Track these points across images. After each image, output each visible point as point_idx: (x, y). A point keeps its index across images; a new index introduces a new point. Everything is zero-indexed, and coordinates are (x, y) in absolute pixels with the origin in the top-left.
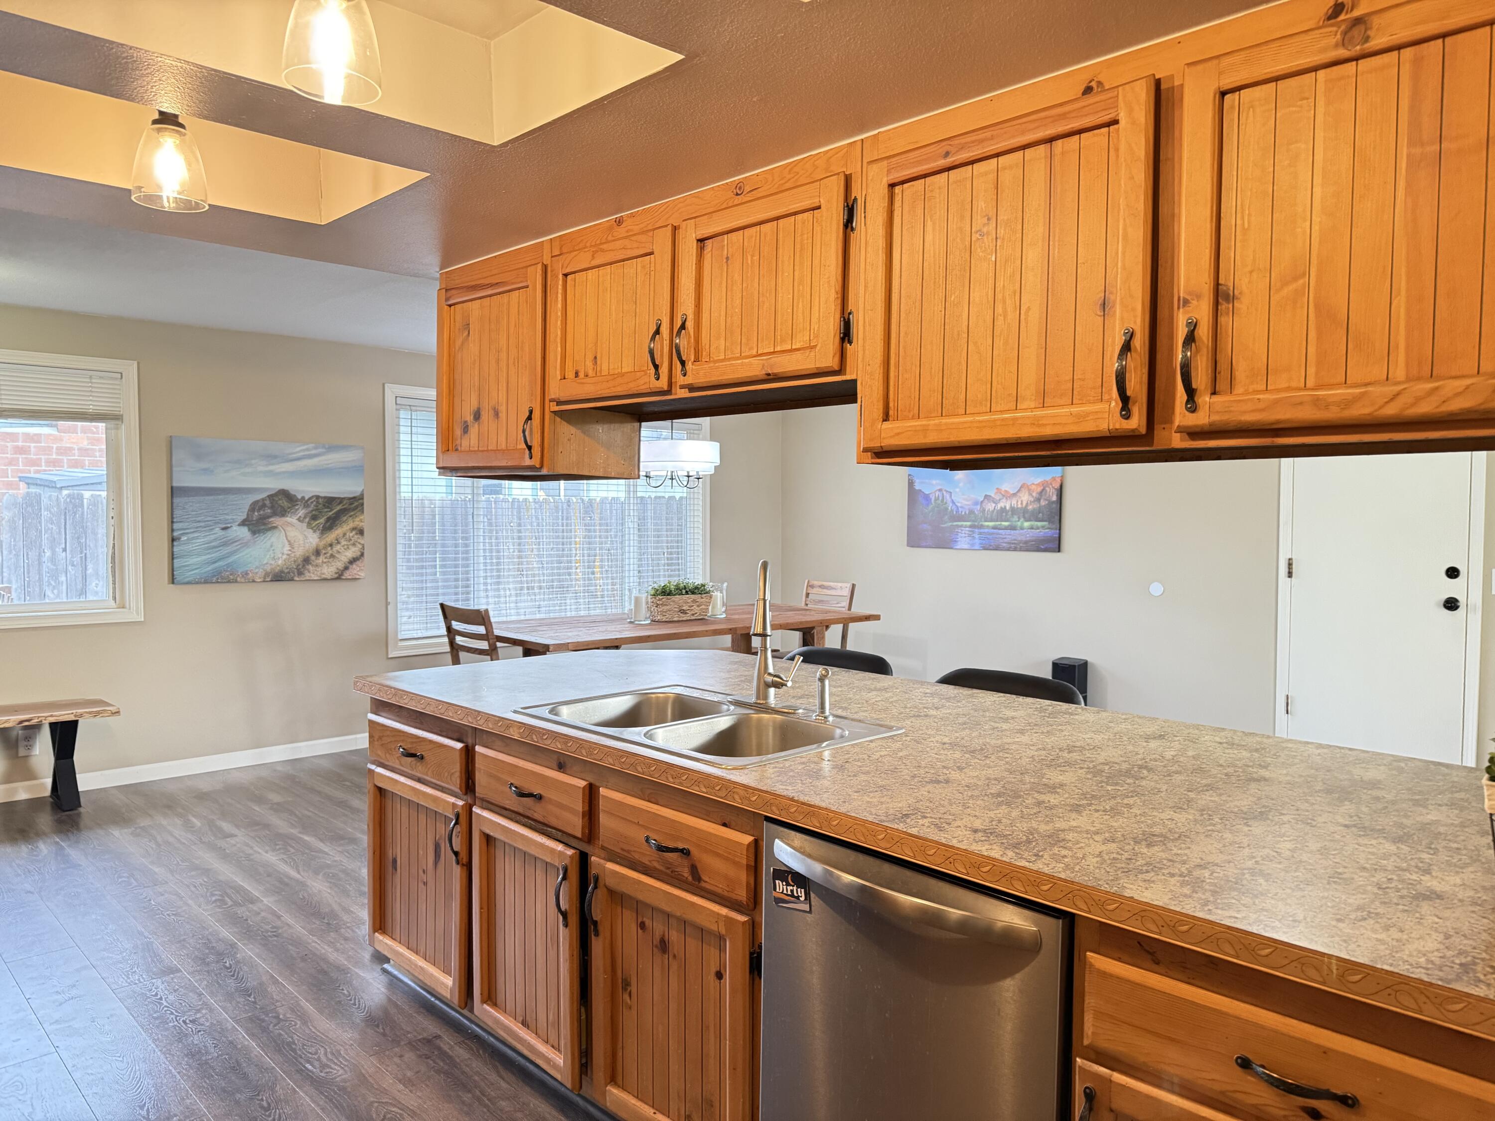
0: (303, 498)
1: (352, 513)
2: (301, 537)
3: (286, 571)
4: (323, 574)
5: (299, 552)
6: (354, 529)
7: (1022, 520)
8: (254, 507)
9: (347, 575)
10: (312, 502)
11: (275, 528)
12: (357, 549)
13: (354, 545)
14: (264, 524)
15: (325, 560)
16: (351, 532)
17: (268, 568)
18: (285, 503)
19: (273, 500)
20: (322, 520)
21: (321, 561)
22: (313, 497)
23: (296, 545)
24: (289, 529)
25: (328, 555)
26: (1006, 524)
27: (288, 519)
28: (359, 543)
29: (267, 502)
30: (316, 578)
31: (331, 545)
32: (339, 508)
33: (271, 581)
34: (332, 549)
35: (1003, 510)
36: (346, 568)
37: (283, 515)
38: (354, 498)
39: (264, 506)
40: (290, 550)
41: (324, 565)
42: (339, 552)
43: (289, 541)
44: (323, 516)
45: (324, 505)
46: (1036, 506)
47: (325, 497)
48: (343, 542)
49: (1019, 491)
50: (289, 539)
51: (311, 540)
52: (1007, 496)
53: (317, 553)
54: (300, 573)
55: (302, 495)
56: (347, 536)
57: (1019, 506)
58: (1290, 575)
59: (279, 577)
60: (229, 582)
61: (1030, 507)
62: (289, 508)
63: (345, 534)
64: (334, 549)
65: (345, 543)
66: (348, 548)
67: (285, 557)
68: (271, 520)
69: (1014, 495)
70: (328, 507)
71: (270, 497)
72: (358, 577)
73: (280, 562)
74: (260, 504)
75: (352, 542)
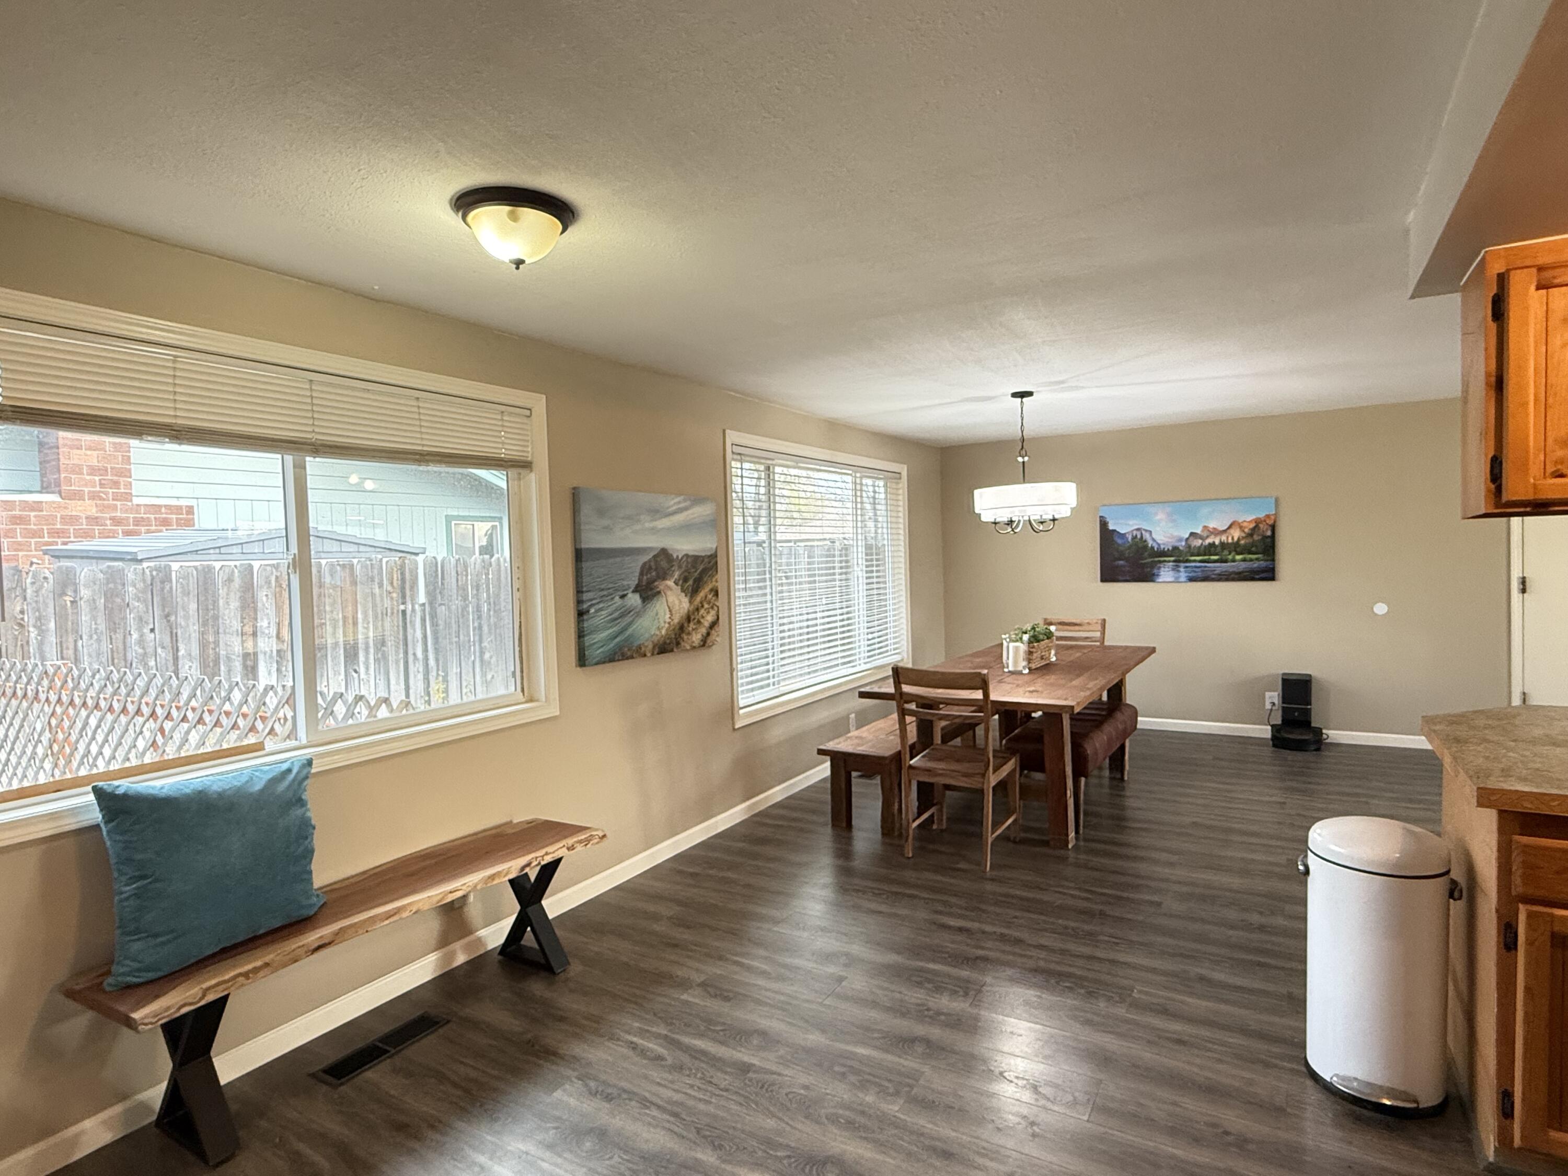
0: (678, 557)
1: (711, 573)
2: (677, 602)
3: (668, 641)
4: (693, 642)
5: (676, 619)
6: (711, 590)
7: (1233, 553)
8: (645, 569)
9: (709, 641)
10: (684, 562)
11: (659, 592)
12: (714, 612)
13: (712, 608)
14: (651, 590)
15: (693, 627)
16: (710, 594)
17: (655, 639)
18: (664, 564)
19: (657, 561)
20: (691, 582)
21: (691, 628)
22: (684, 556)
23: (674, 611)
24: (669, 593)
25: (696, 620)
26: (1216, 557)
27: (668, 583)
28: (715, 606)
30: (688, 647)
31: (697, 609)
32: (702, 567)
33: (658, 654)
34: (698, 613)
35: (1212, 545)
36: (708, 634)
37: (664, 579)
38: (711, 556)
39: (650, 568)
40: (670, 618)
41: (694, 632)
42: (703, 617)
44: (691, 578)
45: (692, 565)
46: (1249, 540)
47: (693, 556)
48: (706, 606)
49: (1230, 527)
50: (669, 604)
51: (684, 605)
52: (1216, 532)
53: (688, 618)
54: (678, 644)
55: (677, 554)
56: (708, 598)
57: (1230, 541)
58: (1524, 591)
59: (662, 648)
60: (627, 658)
61: (1242, 542)
62: (668, 569)
63: (706, 597)
64: (700, 614)
66: (709, 612)
67: (666, 625)
68: (656, 583)
69: (1225, 531)
70: (695, 567)
71: (655, 557)
72: (716, 643)
73: (663, 632)
74: (648, 566)
75: (711, 605)
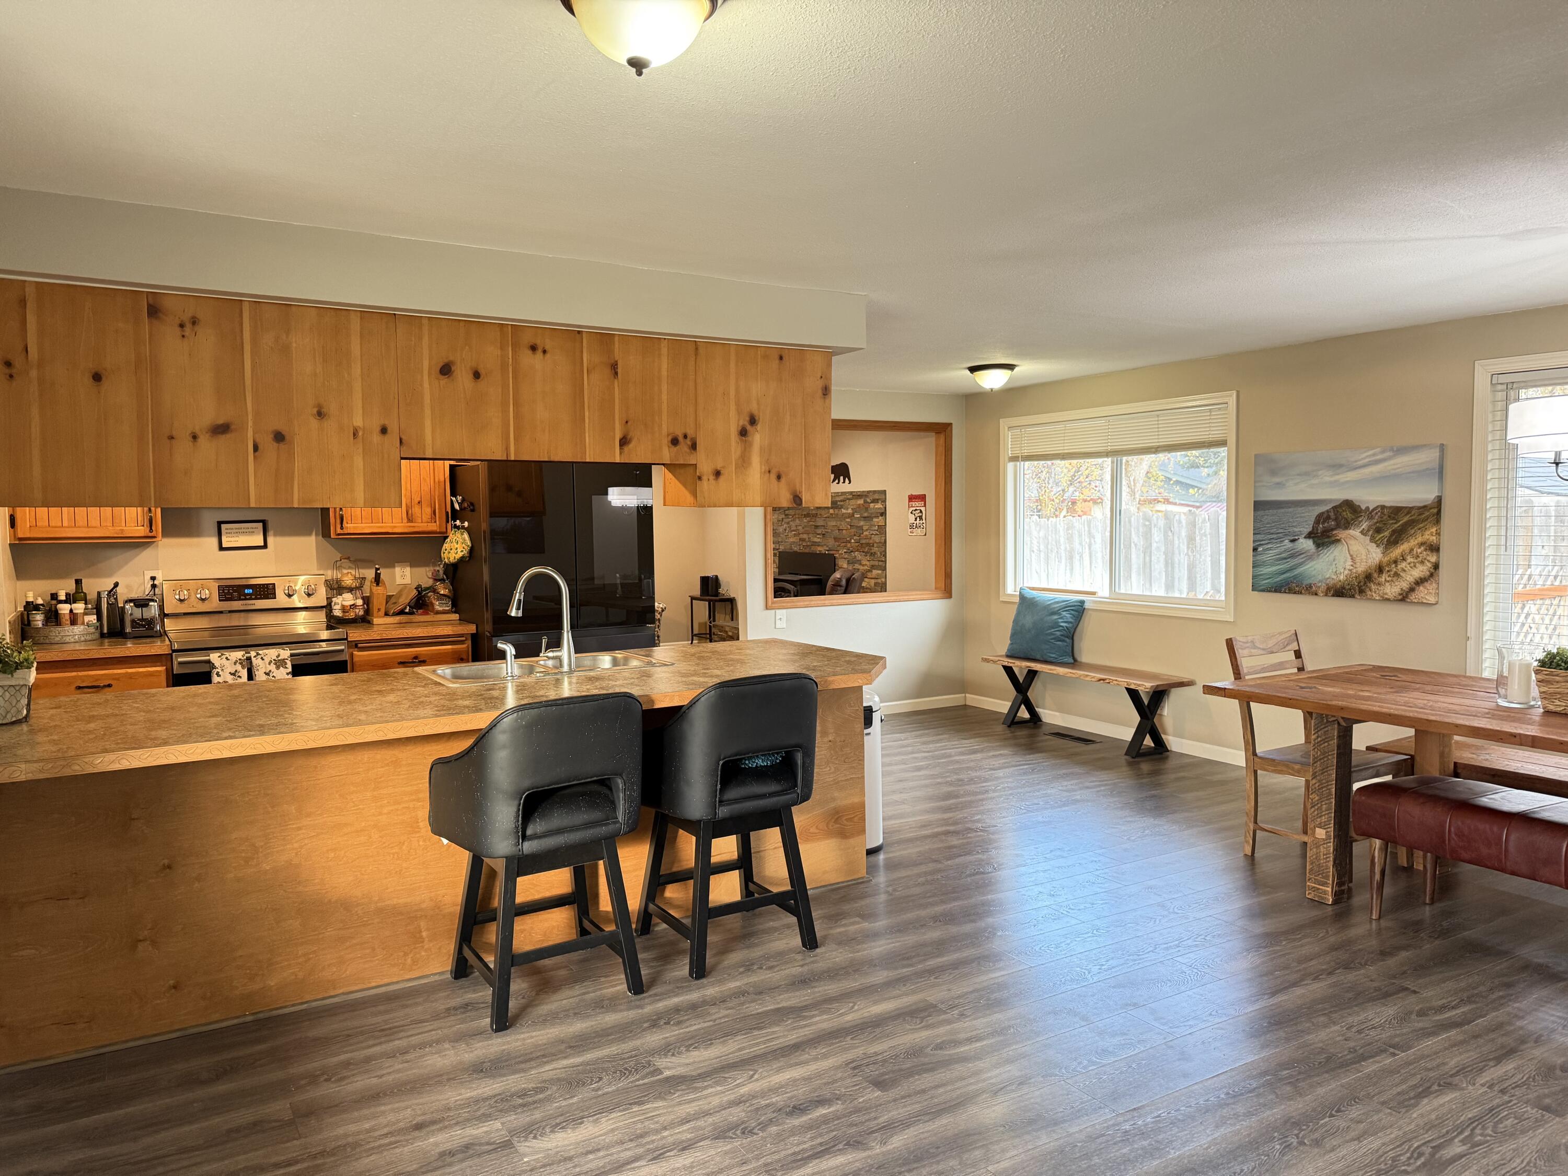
0: (1368, 508)
1: (1421, 525)
2: (1364, 552)
3: (1347, 587)
4: (1386, 594)
5: (1361, 568)
6: (1422, 544)
8: (1320, 518)
9: (1413, 597)
10: (1377, 513)
12: (1425, 568)
13: (1422, 562)
14: (1329, 537)
15: (1388, 579)
16: (1420, 548)
17: (1331, 583)
18: (1348, 514)
19: (1338, 511)
20: (1387, 533)
21: (1383, 580)
22: (1377, 507)
23: (1358, 560)
24: (1352, 542)
25: (1392, 573)
27: (1351, 532)
28: (1428, 561)
30: (1377, 598)
31: (1395, 562)
32: (1406, 519)
33: (1333, 596)
34: (1396, 566)
36: (1412, 590)
37: (1346, 528)
38: (1425, 507)
39: (1328, 518)
40: (1352, 565)
41: (1387, 584)
42: (1405, 571)
43: (1351, 556)
44: (1388, 529)
45: (1389, 517)
47: (1391, 507)
48: (1410, 559)
50: (1351, 553)
51: (1374, 555)
53: (1380, 569)
54: (1361, 592)
55: (1367, 505)
56: (1415, 552)
59: (1339, 592)
60: (1295, 593)
62: (1352, 519)
63: (1411, 550)
64: (1399, 567)
65: (1412, 560)
66: (1415, 566)
67: (1346, 572)
68: (1334, 532)
70: (1394, 519)
71: (1335, 508)
72: (1425, 601)
73: (1342, 577)
74: (1325, 516)
75: (1420, 559)
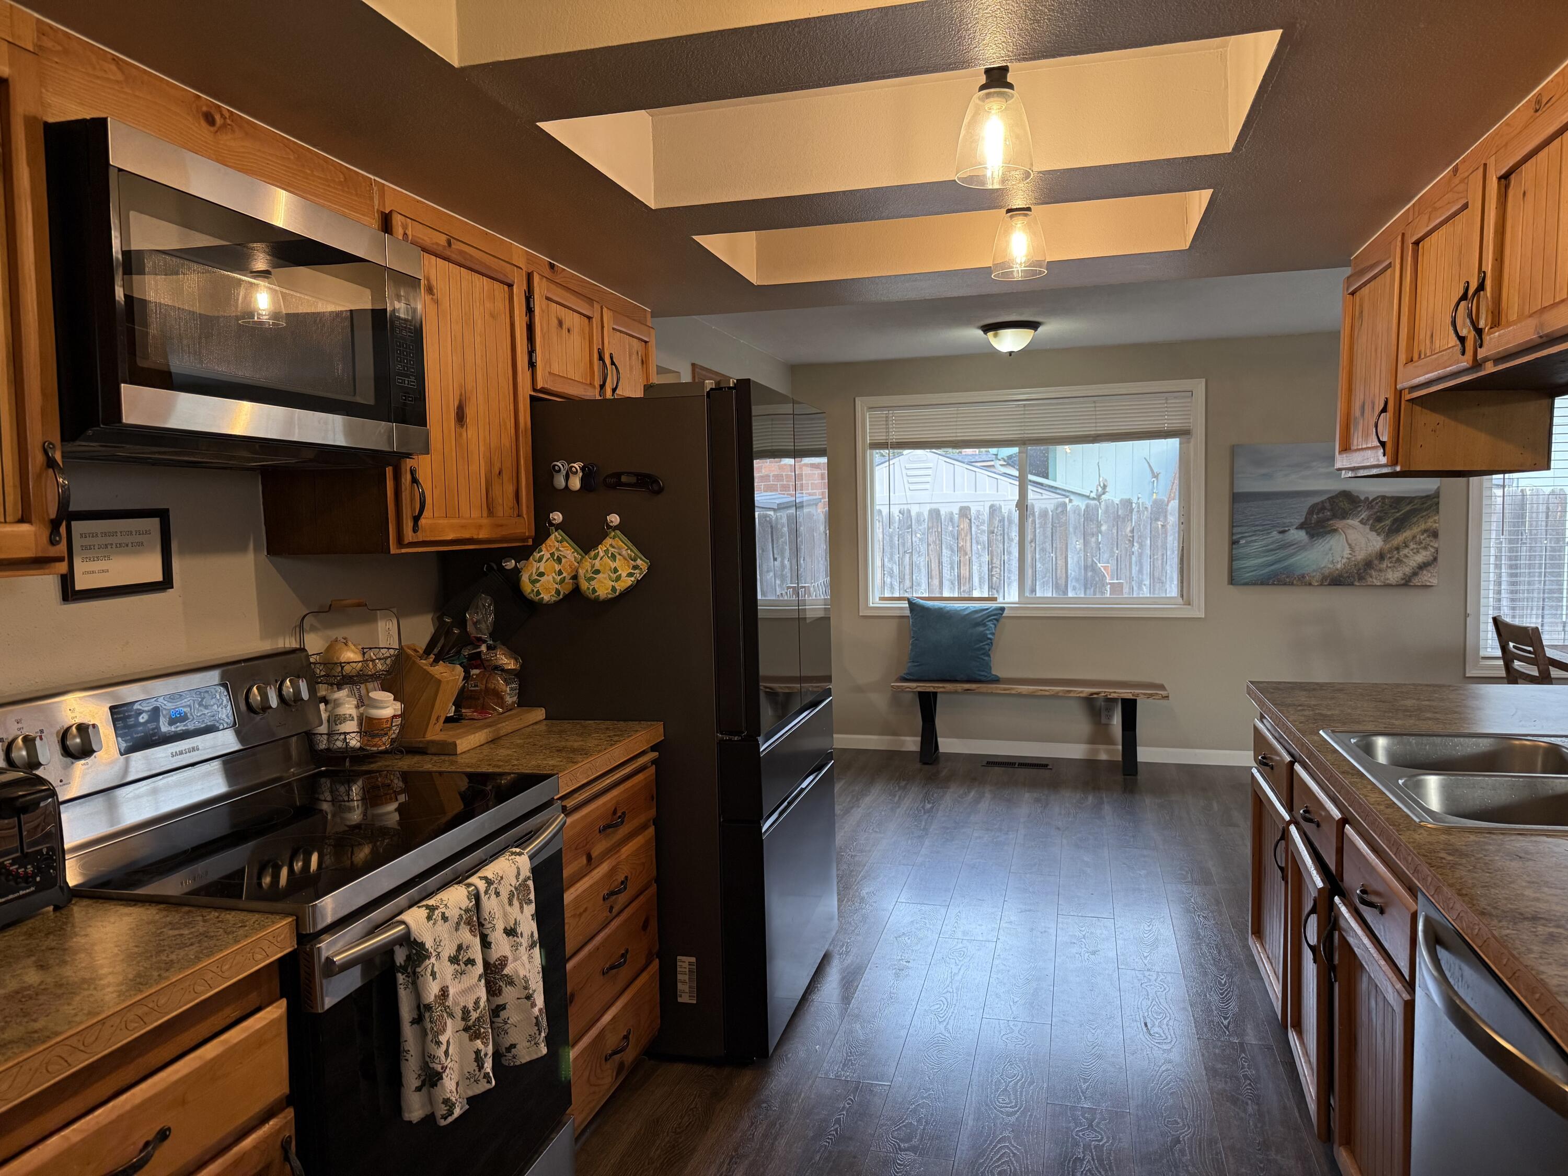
0: (1367, 499)
1: (1424, 514)
2: (1363, 540)
3: (1345, 575)
4: (1388, 579)
5: (1361, 555)
6: (1425, 531)
8: (1312, 510)
9: (1416, 581)
10: (1377, 503)
11: (1335, 530)
12: (1428, 553)
13: (1425, 548)
14: (1323, 527)
15: (1389, 565)
16: (1423, 534)
17: (1327, 572)
18: (1345, 505)
19: (1334, 502)
20: (1388, 522)
21: (1385, 566)
22: (1378, 497)
23: (1357, 548)
24: (1350, 531)
25: (1394, 559)
27: (1350, 522)
28: (1431, 546)
29: (1327, 505)
30: (1379, 584)
31: (1397, 549)
32: (1408, 508)
33: (1329, 585)
34: (1398, 553)
36: (1415, 574)
37: (1344, 518)
38: (1427, 496)
39: (1323, 508)
40: (1350, 554)
41: (1389, 570)
42: (1407, 557)
43: (1350, 545)
44: (1389, 518)
45: (1391, 506)
47: (1392, 497)
48: (1412, 546)
50: (1350, 542)
51: (1375, 543)
53: (1381, 556)
54: (1361, 578)
55: (1367, 496)
56: (1418, 539)
59: (1337, 580)
60: (1285, 584)
62: (1350, 510)
63: (1414, 537)
64: (1401, 553)
65: (1415, 546)
66: (1418, 552)
67: (1344, 561)
68: (1331, 522)
70: (1395, 508)
71: (1331, 499)
72: (1429, 584)
73: (1339, 566)
74: (1320, 506)
75: (1423, 545)
